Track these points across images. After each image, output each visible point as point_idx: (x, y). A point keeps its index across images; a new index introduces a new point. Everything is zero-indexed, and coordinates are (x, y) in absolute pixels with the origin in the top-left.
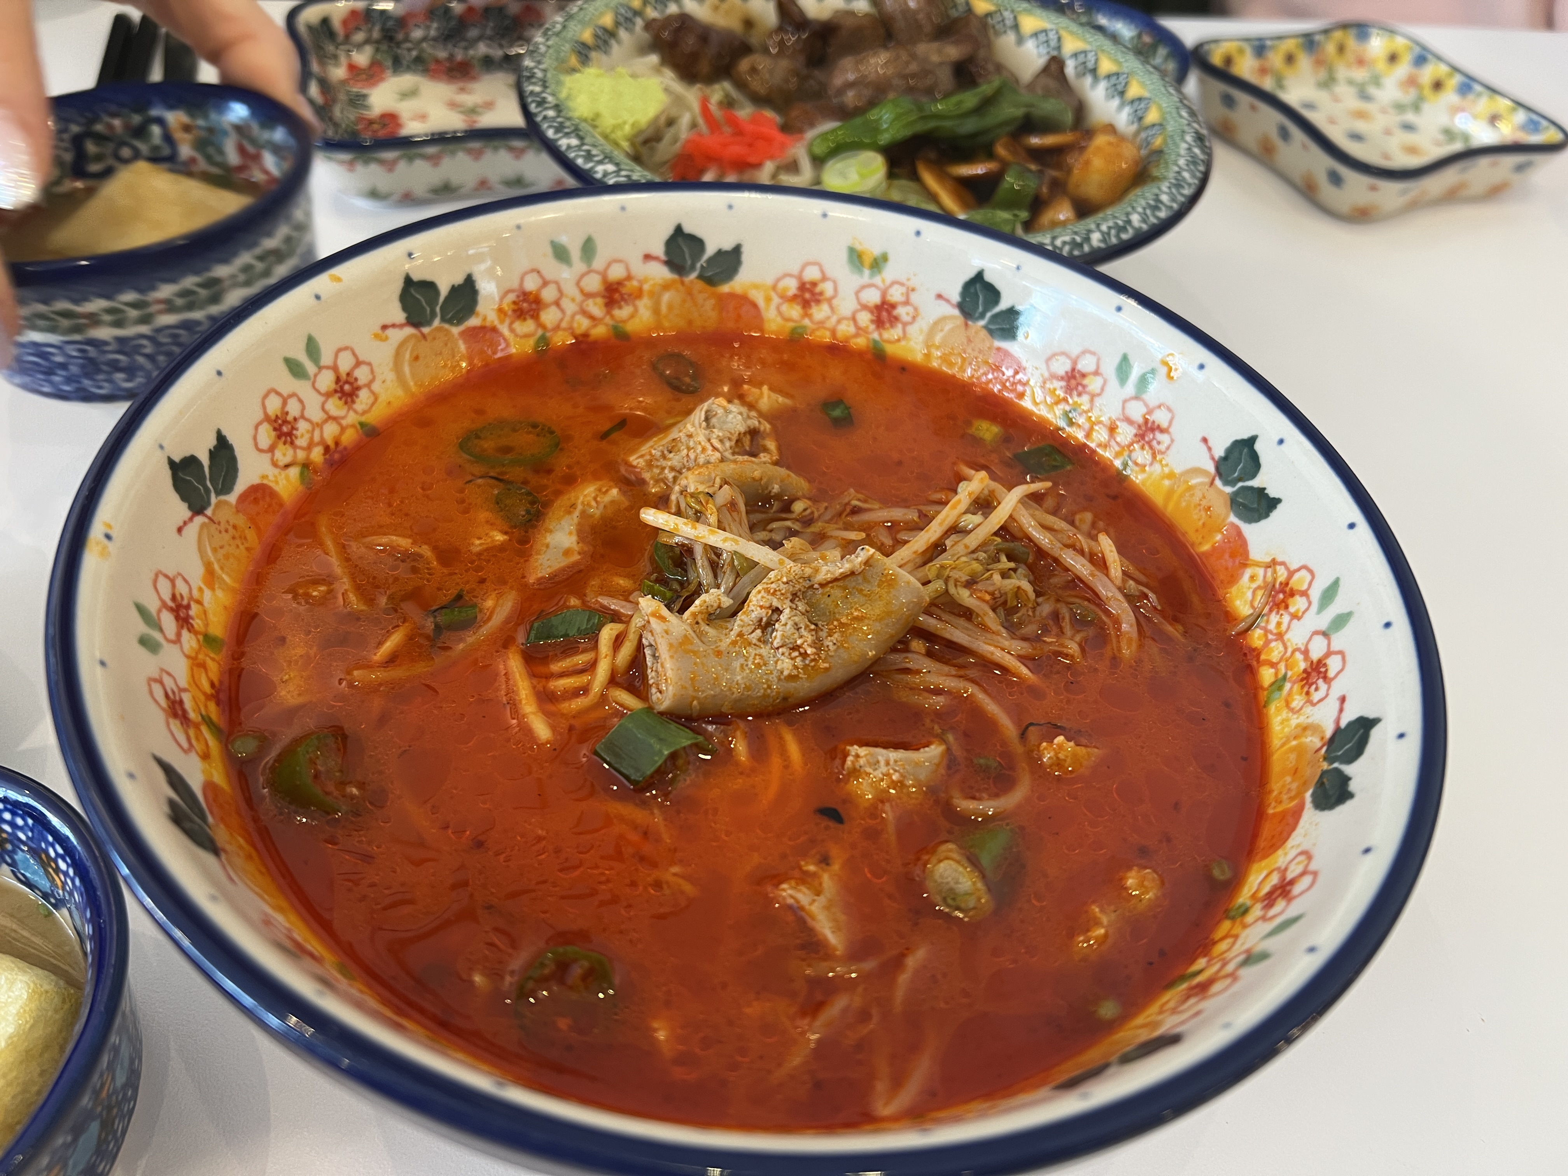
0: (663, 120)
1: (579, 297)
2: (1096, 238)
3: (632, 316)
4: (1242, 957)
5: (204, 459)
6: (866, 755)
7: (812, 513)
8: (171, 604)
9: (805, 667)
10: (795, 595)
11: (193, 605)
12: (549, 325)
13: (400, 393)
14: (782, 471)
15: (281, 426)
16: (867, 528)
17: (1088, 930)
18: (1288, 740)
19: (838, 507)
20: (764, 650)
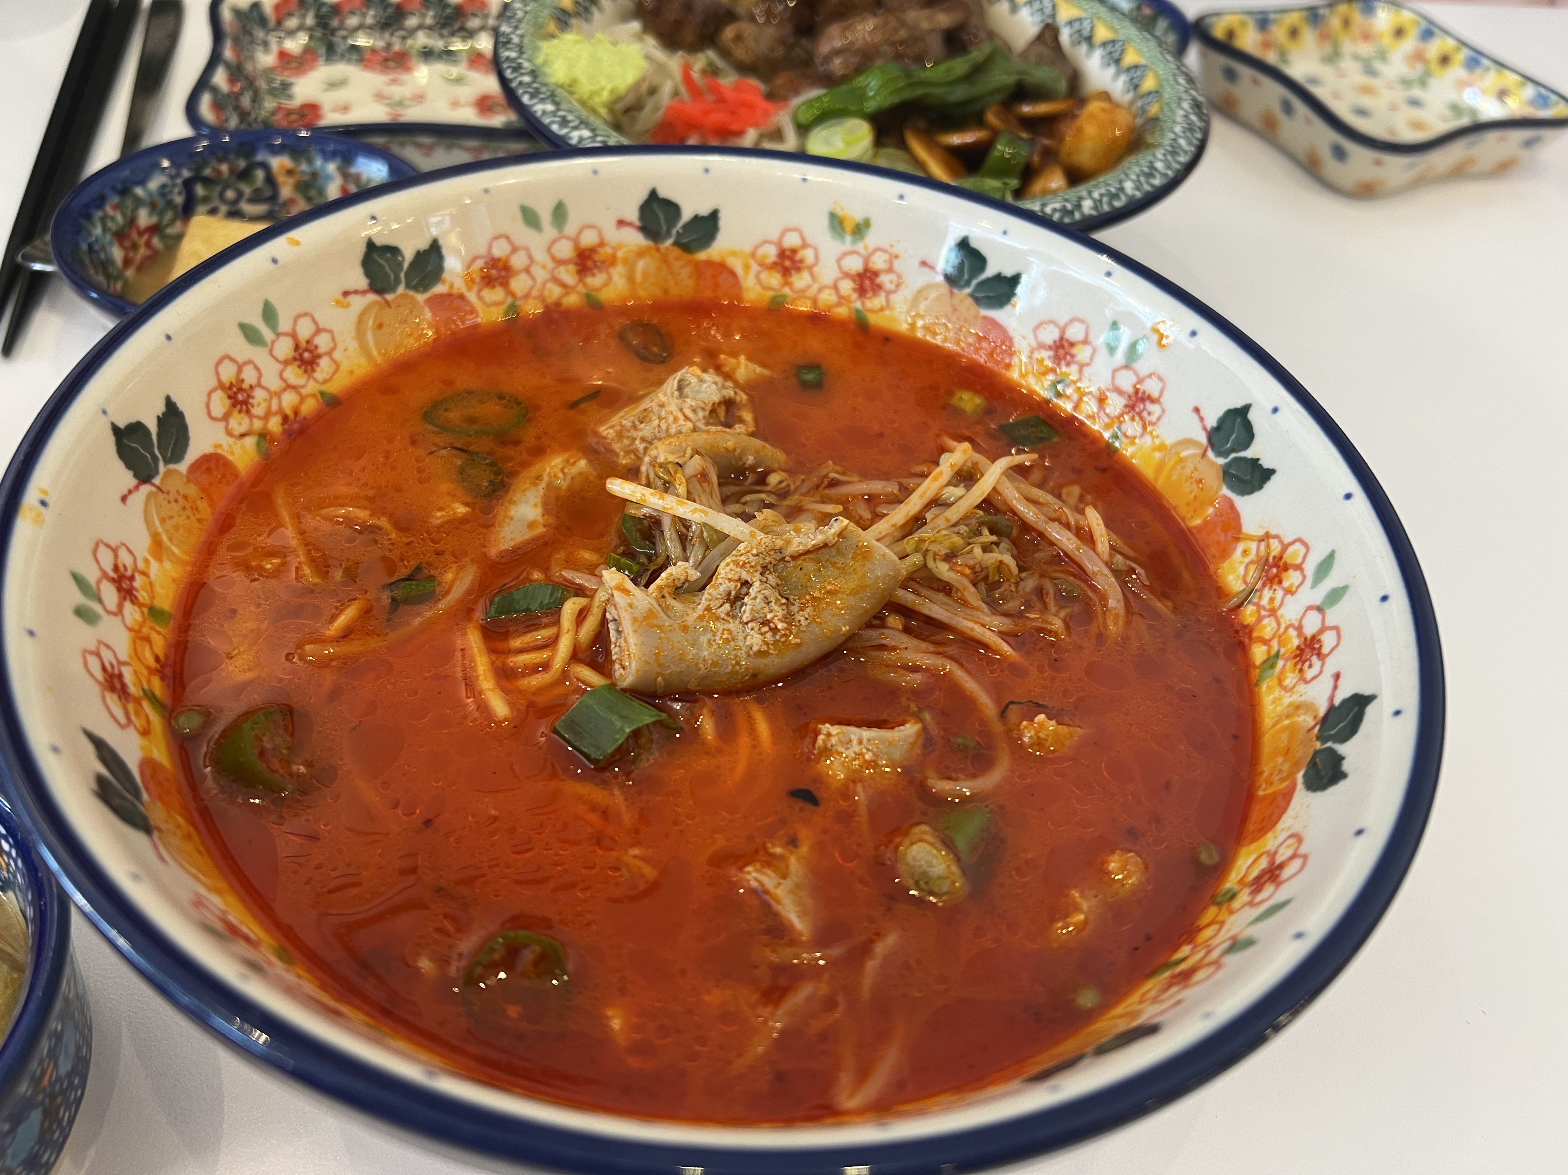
0: (644, 87)
1: (550, 264)
2: (1087, 206)
3: (606, 285)
4: (1227, 944)
5: (153, 427)
6: (837, 734)
7: (789, 485)
8: (112, 574)
9: (776, 642)
10: (765, 568)
11: (137, 576)
12: (519, 293)
13: (363, 361)
14: (757, 443)
15: (235, 393)
16: (843, 501)
17: (1067, 916)
18: (1280, 720)
19: (815, 479)
20: (733, 625)
